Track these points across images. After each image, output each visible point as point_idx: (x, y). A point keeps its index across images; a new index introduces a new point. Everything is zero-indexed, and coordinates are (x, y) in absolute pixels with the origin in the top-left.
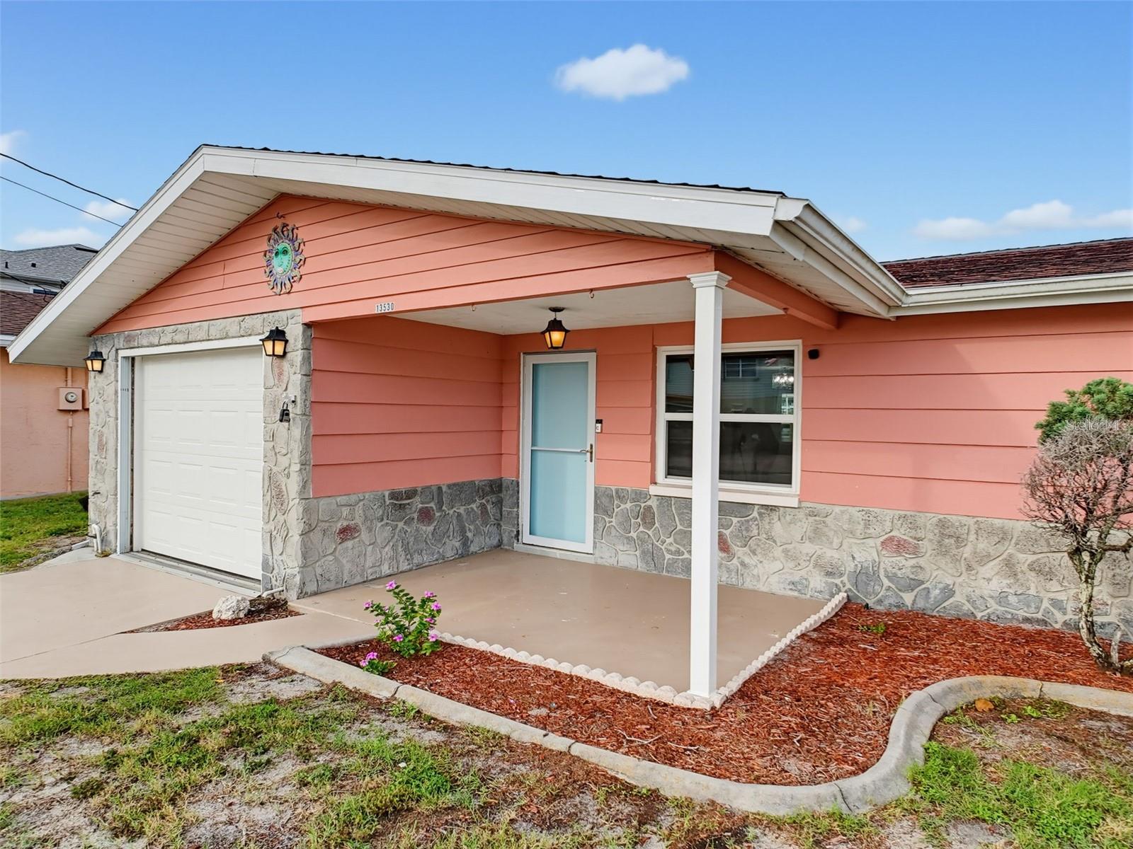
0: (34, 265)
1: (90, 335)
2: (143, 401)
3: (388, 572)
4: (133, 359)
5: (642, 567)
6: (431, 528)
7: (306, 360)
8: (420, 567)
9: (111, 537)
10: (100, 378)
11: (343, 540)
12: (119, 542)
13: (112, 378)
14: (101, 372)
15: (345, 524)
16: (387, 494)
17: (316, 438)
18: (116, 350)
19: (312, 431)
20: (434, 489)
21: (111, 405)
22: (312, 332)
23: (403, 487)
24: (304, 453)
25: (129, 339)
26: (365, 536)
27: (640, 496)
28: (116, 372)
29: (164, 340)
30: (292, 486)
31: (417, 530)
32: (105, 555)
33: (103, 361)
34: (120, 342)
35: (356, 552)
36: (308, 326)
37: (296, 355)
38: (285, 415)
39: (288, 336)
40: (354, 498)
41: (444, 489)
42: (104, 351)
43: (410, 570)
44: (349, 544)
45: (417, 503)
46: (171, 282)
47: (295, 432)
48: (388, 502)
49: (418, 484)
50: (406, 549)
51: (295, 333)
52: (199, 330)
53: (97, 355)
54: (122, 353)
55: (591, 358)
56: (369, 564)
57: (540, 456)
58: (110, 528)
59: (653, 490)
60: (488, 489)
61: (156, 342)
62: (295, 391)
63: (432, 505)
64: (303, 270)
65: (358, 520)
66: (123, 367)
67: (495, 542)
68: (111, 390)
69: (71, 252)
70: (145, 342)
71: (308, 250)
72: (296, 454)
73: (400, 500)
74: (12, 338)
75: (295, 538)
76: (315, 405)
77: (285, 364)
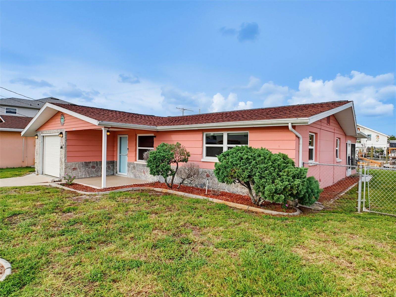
0: (38, 104)
1: (36, 131)
2: (45, 144)
3: (84, 177)
4: (43, 136)
5: (134, 178)
6: (95, 170)
7: (66, 138)
8: (92, 177)
9: (39, 171)
10: (37, 140)
11: (73, 170)
12: (40, 172)
13: (39, 140)
14: (37, 138)
15: (74, 167)
16: (84, 162)
17: (67, 152)
18: (40, 134)
19: (67, 150)
20: (95, 162)
21: (39, 145)
22: (67, 133)
23: (87, 161)
24: (65, 154)
25: (42, 132)
26: (78, 170)
27: (134, 164)
28: (40, 139)
29: (47, 133)
30: (63, 160)
31: (91, 170)
32: (38, 175)
33: (38, 136)
34: (40, 133)
35: (76, 173)
36: (66, 132)
37: (64, 137)
38: (61, 147)
39: (63, 134)
40: (76, 163)
41: (98, 162)
42: (38, 134)
43: (90, 177)
44: (75, 171)
45: (91, 165)
46: (48, 122)
47: (63, 151)
48: (84, 164)
49: (92, 161)
50: (88, 173)
51: (64, 133)
52: (52, 131)
53: (37, 135)
54: (41, 135)
55: (127, 136)
56: (79, 175)
57: (122, 156)
58: (39, 170)
59: (135, 162)
60: (110, 163)
61: (46, 133)
62: (64, 143)
63: (95, 165)
64: (65, 122)
65: (77, 167)
66: (41, 138)
67: (112, 173)
68: (39, 142)
69: (49, 100)
70: (44, 133)
71: (66, 119)
72: (64, 154)
73: (87, 164)
74: (23, 129)
75: (64, 169)
76: (67, 146)
77: (63, 138)
